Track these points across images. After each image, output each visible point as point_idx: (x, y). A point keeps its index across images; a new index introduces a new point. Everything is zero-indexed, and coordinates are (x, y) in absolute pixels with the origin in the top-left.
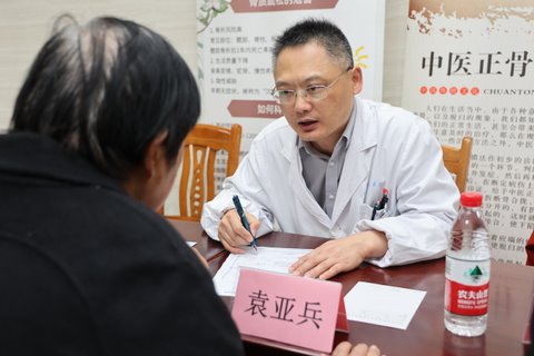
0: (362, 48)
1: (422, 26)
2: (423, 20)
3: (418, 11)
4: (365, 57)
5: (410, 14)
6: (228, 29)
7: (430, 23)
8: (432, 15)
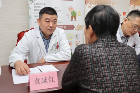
0: (80, 11)
1: (89, 6)
2: (89, 5)
3: (88, 3)
4: (81, 13)
5: (85, 3)
6: (41, 4)
7: (91, 6)
8: (92, 4)
